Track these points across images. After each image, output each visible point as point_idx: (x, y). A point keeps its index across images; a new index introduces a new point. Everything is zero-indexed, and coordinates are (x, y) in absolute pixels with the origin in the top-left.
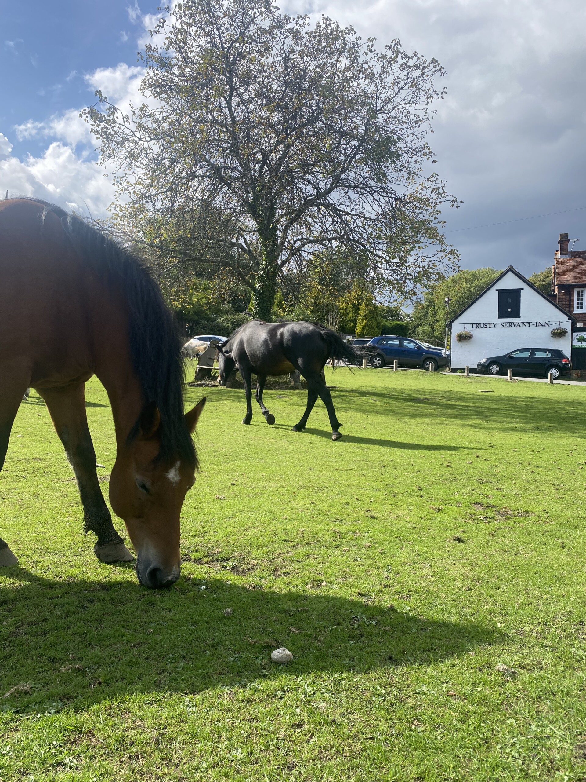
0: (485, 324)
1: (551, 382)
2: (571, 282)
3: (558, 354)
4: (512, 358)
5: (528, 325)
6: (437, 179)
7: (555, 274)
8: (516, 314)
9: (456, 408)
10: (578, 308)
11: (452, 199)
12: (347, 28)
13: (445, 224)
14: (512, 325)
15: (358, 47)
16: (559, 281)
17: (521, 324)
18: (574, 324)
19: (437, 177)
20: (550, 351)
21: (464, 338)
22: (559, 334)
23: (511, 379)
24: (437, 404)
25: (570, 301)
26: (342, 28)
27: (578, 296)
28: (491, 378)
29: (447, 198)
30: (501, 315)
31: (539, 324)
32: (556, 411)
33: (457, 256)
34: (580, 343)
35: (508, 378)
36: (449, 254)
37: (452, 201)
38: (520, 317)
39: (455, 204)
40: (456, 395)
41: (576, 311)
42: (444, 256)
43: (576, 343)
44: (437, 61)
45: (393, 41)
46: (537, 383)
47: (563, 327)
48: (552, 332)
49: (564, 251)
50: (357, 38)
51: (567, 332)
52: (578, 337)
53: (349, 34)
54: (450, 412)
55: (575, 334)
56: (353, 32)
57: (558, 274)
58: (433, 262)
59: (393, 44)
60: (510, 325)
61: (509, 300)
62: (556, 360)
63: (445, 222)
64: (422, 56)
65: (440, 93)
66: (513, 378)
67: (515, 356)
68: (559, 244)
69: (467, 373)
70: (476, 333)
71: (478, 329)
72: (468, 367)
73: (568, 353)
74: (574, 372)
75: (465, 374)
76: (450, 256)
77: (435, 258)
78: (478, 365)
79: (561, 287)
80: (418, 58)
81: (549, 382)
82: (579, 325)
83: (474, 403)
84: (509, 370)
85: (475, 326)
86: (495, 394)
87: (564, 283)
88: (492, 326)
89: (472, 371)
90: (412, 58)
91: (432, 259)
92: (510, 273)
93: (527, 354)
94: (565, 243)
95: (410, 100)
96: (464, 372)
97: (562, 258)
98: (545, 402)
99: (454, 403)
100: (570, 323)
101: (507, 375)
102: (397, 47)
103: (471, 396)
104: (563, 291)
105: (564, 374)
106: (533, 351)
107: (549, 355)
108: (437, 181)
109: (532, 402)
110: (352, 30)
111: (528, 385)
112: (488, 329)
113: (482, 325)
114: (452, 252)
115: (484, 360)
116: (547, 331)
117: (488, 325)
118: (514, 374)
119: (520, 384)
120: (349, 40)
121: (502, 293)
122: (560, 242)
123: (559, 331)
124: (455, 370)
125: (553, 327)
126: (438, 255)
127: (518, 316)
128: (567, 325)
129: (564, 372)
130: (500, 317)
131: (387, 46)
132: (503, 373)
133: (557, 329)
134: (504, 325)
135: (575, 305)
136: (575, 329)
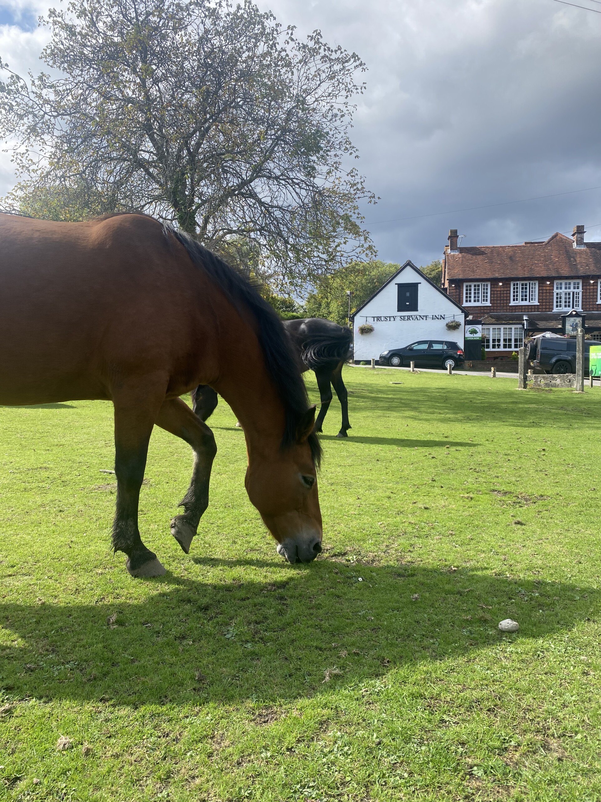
0: (385, 317)
1: (450, 373)
2: (461, 277)
3: (453, 346)
4: (411, 350)
5: (425, 318)
6: (357, 174)
7: (445, 268)
8: (414, 308)
9: (382, 401)
10: (467, 301)
11: (369, 195)
12: (266, 13)
13: (363, 220)
14: (411, 318)
15: (278, 34)
16: (450, 275)
17: (418, 317)
18: (466, 317)
19: (356, 172)
20: (447, 343)
21: (366, 331)
22: (453, 327)
23: (413, 371)
24: (364, 397)
25: (459, 295)
26: (261, 12)
27: (467, 290)
28: (395, 369)
29: (366, 194)
30: (401, 308)
31: (434, 318)
32: (471, 401)
33: (375, 252)
34: (472, 336)
35: (411, 369)
36: (367, 250)
37: (370, 197)
38: (417, 311)
39: (373, 200)
40: (372, 388)
41: (465, 304)
42: (362, 252)
43: (468, 335)
44: (357, 56)
45: (314, 31)
46: (438, 374)
47: (457, 320)
48: (447, 325)
49: (453, 247)
50: (277, 25)
51: (460, 325)
52: (470, 329)
53: (267, 19)
54: (381, 404)
55: (467, 327)
56: (272, 18)
57: (449, 269)
58: (351, 258)
59: (314, 35)
60: (409, 318)
61: (408, 294)
62: (451, 352)
63: (364, 217)
64: (345, 51)
65: (359, 88)
66: (415, 369)
67: (415, 348)
68: (448, 239)
69: (373, 366)
70: (377, 326)
71: (379, 322)
72: (373, 360)
73: (461, 345)
74: (467, 363)
75: (371, 366)
76: (368, 252)
77: (353, 253)
78: (380, 357)
79: (451, 281)
80: (341, 53)
81: (448, 373)
82: (470, 317)
83: (394, 395)
84: (411, 362)
85: (376, 319)
86: (405, 385)
87: (455, 278)
88: (392, 319)
89: (377, 363)
90: (336, 51)
91: (350, 254)
92: (408, 268)
93: (425, 347)
94: (454, 239)
95: (330, 93)
96: (370, 364)
97: (452, 253)
98: (455, 393)
99: (377, 396)
100: (463, 316)
101: (409, 366)
102: (318, 39)
103: (386, 388)
104: (453, 286)
105: (459, 366)
106: (431, 343)
107: (445, 347)
108: (356, 176)
109: (444, 393)
110: (272, 15)
111: (430, 376)
112: (388, 322)
113: (382, 319)
114: (370, 248)
115: (386, 353)
116: (442, 324)
117: (388, 319)
118: (416, 366)
119: (423, 376)
120: (268, 26)
121: (402, 287)
122: (450, 237)
123: (454, 324)
124: (358, 362)
125: (448, 320)
126: (356, 251)
127: (416, 309)
128: (461, 318)
129: (459, 363)
130: (399, 310)
131: (309, 36)
132: (404, 364)
133: (452, 322)
134: (403, 318)
135: (464, 299)
136: (467, 323)
